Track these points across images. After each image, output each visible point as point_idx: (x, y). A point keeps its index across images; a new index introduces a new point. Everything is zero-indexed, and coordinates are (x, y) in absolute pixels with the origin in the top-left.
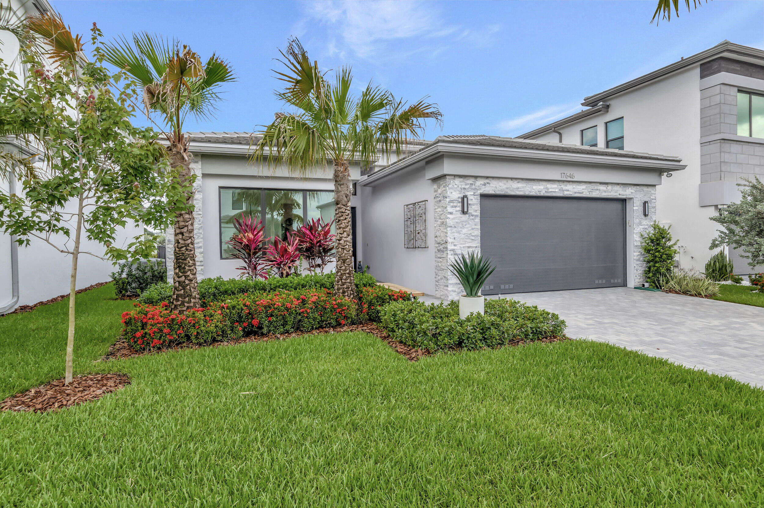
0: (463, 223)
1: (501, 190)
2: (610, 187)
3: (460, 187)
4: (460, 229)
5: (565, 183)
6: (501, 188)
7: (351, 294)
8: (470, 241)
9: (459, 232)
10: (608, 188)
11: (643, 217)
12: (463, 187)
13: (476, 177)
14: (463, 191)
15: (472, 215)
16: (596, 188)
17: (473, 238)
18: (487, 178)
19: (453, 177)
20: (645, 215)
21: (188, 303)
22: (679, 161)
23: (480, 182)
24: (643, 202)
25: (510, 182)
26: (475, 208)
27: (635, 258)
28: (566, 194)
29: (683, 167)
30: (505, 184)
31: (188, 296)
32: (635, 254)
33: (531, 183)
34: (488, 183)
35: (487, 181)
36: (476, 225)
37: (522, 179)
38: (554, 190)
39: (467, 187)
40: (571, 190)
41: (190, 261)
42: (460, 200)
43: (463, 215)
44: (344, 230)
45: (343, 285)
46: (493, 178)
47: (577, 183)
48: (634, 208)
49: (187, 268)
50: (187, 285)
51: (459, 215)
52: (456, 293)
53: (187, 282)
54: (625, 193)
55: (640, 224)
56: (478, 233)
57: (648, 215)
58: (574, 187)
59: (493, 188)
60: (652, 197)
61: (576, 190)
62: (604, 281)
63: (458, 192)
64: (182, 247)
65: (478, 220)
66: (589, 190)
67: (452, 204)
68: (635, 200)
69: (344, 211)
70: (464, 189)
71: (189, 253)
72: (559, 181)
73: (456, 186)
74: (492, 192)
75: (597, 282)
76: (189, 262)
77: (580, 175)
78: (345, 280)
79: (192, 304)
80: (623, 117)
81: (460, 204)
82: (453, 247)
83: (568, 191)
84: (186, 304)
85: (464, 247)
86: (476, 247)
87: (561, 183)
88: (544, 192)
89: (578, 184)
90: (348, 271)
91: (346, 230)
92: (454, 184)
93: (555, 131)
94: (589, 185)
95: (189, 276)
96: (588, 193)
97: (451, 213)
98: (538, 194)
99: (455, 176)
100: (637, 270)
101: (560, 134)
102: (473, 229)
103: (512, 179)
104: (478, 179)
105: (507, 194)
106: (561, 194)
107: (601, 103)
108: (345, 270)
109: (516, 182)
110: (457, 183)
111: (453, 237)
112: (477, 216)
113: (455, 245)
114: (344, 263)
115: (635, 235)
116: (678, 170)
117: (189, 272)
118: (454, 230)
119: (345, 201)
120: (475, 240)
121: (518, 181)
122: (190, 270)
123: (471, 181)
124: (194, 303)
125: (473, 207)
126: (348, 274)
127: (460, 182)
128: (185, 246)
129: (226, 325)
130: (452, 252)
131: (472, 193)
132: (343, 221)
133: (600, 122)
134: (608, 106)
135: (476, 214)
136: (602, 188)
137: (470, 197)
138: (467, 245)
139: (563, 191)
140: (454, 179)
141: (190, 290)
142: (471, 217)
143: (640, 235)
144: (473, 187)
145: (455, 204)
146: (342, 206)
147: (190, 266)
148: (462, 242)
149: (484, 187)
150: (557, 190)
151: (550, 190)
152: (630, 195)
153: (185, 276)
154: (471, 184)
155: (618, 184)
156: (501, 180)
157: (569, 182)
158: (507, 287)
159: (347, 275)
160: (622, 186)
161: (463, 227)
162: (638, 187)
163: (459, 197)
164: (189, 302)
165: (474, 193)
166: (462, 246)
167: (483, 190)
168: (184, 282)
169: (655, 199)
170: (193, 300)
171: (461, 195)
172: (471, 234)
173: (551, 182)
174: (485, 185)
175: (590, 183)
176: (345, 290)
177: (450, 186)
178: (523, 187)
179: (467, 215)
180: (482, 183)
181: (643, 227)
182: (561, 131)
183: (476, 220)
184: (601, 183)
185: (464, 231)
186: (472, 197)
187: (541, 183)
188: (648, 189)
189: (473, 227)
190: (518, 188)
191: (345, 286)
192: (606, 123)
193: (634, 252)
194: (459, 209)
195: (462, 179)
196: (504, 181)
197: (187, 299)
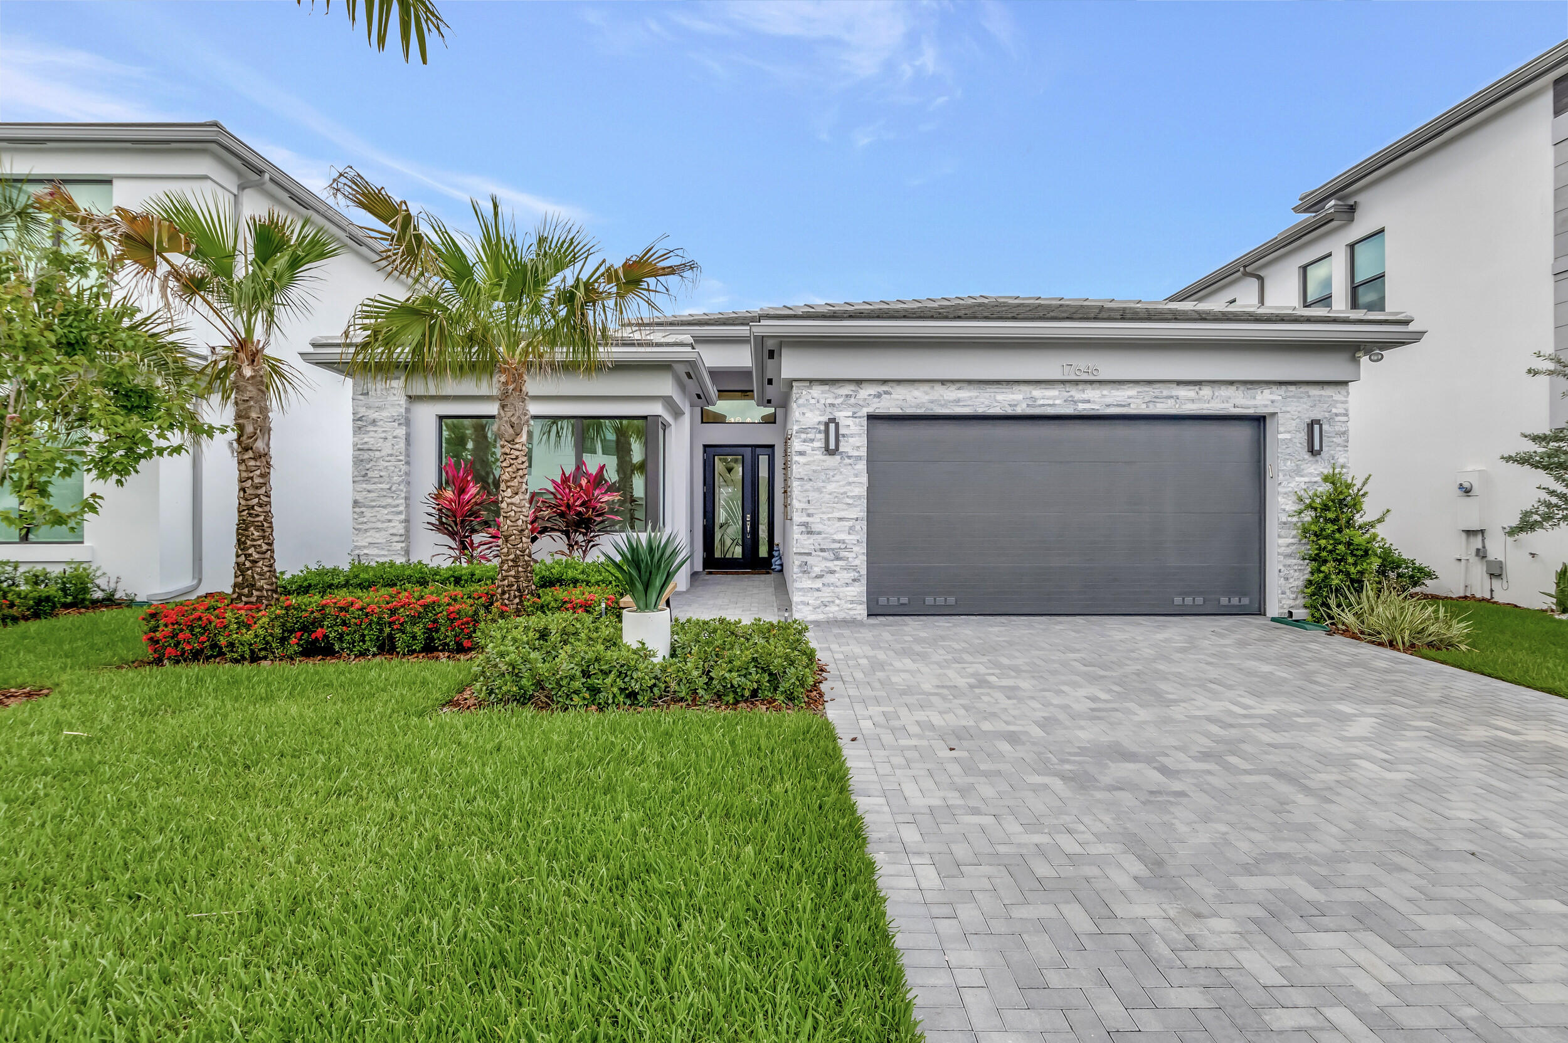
0: (828, 472)
1: (918, 406)
2: (1206, 391)
3: (822, 401)
4: (822, 484)
5: (1080, 387)
6: (918, 401)
7: (515, 597)
8: (845, 507)
9: (819, 490)
10: (1202, 393)
11: (1307, 456)
12: (829, 401)
13: (859, 382)
14: (829, 410)
15: (849, 457)
16: (1165, 393)
17: (850, 501)
18: (885, 382)
19: (807, 384)
20: (1312, 451)
21: (247, 596)
22: (1406, 322)
23: (866, 392)
24: (1309, 421)
25: (939, 388)
26: (855, 440)
27: (1282, 550)
28: (1083, 408)
29: (1417, 336)
30: (927, 393)
31: (247, 586)
32: (1281, 541)
33: (991, 390)
34: (886, 393)
35: (885, 388)
36: (856, 476)
37: (970, 382)
38: (1052, 401)
39: (839, 401)
40: (1096, 400)
41: (255, 533)
42: (822, 428)
43: (828, 457)
44: (509, 484)
45: (504, 580)
46: (899, 382)
47: (1112, 385)
48: (1280, 436)
49: (249, 543)
50: (248, 569)
51: (819, 456)
52: (811, 608)
53: (248, 564)
54: (1252, 402)
55: (1298, 472)
56: (862, 491)
57: (1319, 453)
58: (1105, 392)
59: (899, 403)
60: (1334, 411)
61: (1109, 400)
62: (1199, 600)
63: (818, 413)
64: (244, 510)
65: (862, 466)
66: (1147, 399)
67: (803, 436)
68: (1281, 418)
69: (508, 451)
70: (833, 405)
71: (252, 519)
72: (1063, 382)
73: (813, 401)
74: (895, 410)
75: (1178, 600)
76: (253, 534)
77: (1110, 366)
78: (507, 571)
79: (254, 599)
80: (1382, 231)
81: (822, 436)
82: (805, 519)
83: (1089, 401)
84: (244, 599)
85: (829, 519)
86: (857, 519)
87: (1068, 387)
88: (1024, 406)
89: (1116, 386)
90: (512, 557)
91: (512, 484)
92: (809, 397)
93: (1247, 274)
94: (1147, 388)
95: (250, 555)
96: (1144, 406)
97: (801, 453)
98: (1009, 411)
99: (811, 381)
100: (1287, 579)
101: (1261, 279)
102: (850, 484)
103: (943, 382)
104: (863, 385)
105: (930, 412)
106: (1069, 410)
107: (1332, 203)
108: (508, 554)
109: (953, 387)
110: (815, 395)
111: (805, 500)
112: (859, 458)
113: (809, 515)
114: (507, 541)
115: (1280, 499)
116: (1404, 343)
117: (253, 549)
118: (808, 486)
119: (511, 435)
120: (856, 506)
121: (958, 385)
122: (254, 546)
123: (847, 390)
124: (258, 597)
125: (851, 440)
126: (512, 561)
127: (823, 392)
128: (248, 509)
129: (271, 635)
130: (803, 529)
131: (850, 414)
132: (507, 470)
133: (1337, 245)
134: (1352, 209)
135: (856, 453)
136: (1184, 392)
137: (842, 422)
138: (837, 515)
139: (1075, 402)
140: (810, 387)
141: (253, 577)
142: (847, 461)
143: (1294, 498)
144: (852, 400)
145: (811, 436)
146: (506, 443)
147: (254, 540)
148: (824, 510)
149: (876, 400)
150: (1057, 402)
151: (1041, 402)
152: (1266, 406)
153: (245, 555)
154: (847, 396)
155: (1231, 383)
156: (916, 384)
157: (1091, 382)
158: (940, 600)
159: (511, 564)
160: (1242, 388)
161: (828, 480)
162: (1292, 388)
163: (819, 423)
164: (250, 595)
165: (854, 413)
166: (825, 517)
167: (875, 406)
168: (244, 564)
169: (1346, 415)
170: (255, 593)
171: (825, 419)
172: (845, 493)
173: (1043, 386)
174: (879, 396)
175: (1150, 382)
176: (506, 589)
177: (800, 401)
178: (971, 398)
179: (838, 457)
180: (873, 392)
181: (1306, 479)
182: (1262, 273)
183: (857, 467)
184: (1179, 383)
185: (831, 487)
186: (850, 422)
187: (1016, 388)
188: (1323, 392)
189: (851, 479)
190: (958, 401)
191: (506, 582)
192: (1352, 247)
193: (1279, 536)
194: (820, 444)
195: (826, 388)
196: (926, 387)
197: (246, 591)
